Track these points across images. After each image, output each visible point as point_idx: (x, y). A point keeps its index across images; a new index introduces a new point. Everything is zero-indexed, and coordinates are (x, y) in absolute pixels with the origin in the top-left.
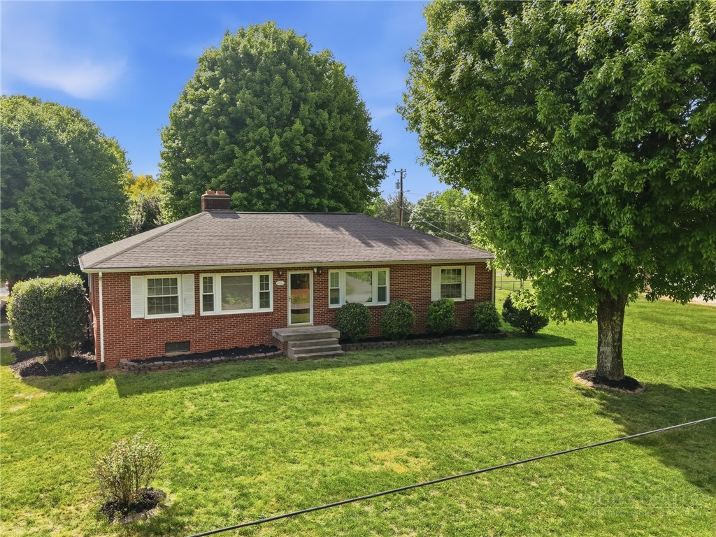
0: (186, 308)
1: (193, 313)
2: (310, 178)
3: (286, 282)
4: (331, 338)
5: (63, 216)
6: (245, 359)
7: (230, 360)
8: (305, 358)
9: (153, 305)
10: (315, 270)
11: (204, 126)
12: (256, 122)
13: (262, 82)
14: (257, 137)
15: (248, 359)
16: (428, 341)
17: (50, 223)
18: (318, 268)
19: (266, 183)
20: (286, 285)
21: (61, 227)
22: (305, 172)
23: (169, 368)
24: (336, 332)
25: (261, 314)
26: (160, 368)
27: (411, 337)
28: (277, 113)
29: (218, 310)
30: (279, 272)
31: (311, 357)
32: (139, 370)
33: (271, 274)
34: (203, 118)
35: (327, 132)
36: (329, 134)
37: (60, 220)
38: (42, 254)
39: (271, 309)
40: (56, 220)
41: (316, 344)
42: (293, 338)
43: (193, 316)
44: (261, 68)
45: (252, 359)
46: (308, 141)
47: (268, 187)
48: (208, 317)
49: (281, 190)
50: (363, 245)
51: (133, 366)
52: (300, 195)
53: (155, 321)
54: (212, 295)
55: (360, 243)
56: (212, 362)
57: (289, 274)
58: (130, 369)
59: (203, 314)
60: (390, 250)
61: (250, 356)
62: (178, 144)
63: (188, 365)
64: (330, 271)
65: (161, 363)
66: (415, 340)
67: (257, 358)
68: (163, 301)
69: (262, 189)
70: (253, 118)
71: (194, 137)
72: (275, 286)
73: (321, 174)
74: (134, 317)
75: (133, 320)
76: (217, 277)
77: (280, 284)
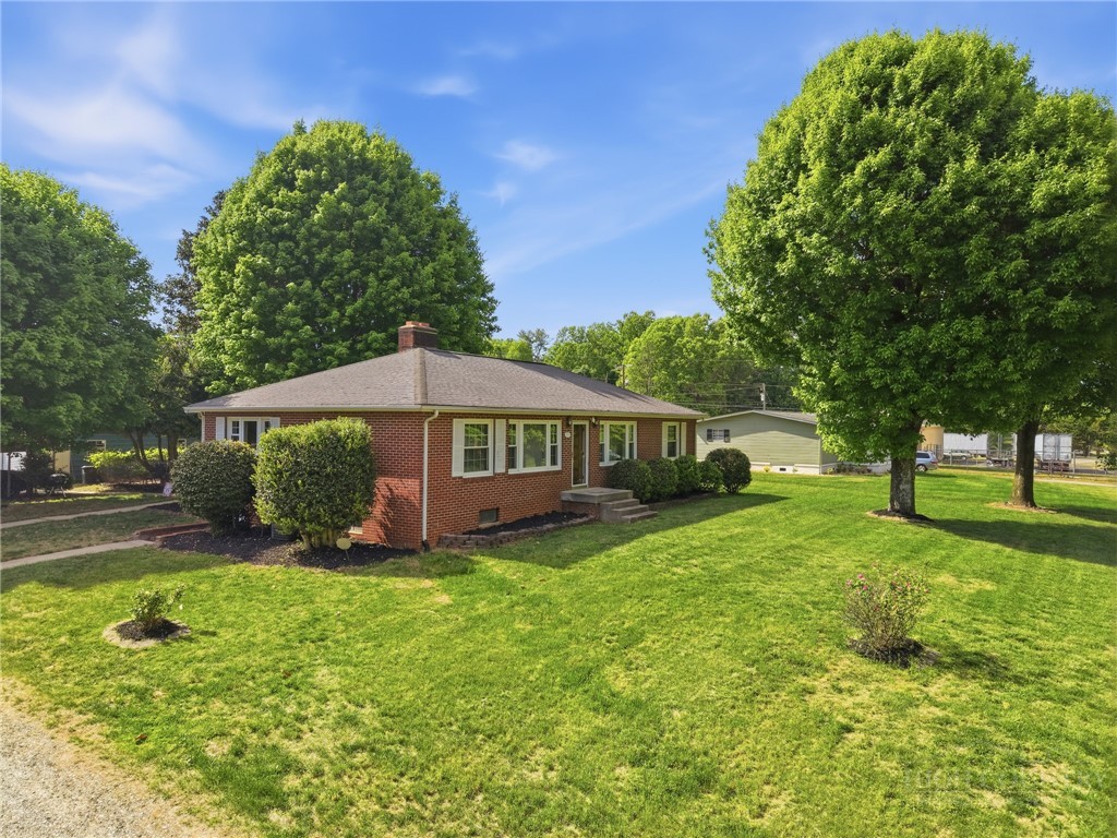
0: (498, 463)
1: (504, 470)
3: (571, 433)
4: (627, 498)
8: (635, 520)
9: (469, 460)
10: (591, 420)
12: (393, 244)
14: (398, 264)
18: (593, 418)
20: (571, 437)
24: (630, 492)
25: (550, 473)
29: (520, 469)
30: (566, 421)
31: (640, 518)
33: (559, 423)
34: (309, 229)
39: (557, 467)
41: (627, 505)
43: (503, 474)
48: (514, 476)
53: (471, 480)
54: (515, 449)
57: (574, 423)
58: (477, 544)
59: (510, 472)
62: (264, 261)
64: (600, 422)
68: (475, 454)
70: (388, 240)
71: (291, 253)
72: (563, 438)
74: (454, 474)
75: (455, 478)
76: (520, 424)
77: (568, 435)
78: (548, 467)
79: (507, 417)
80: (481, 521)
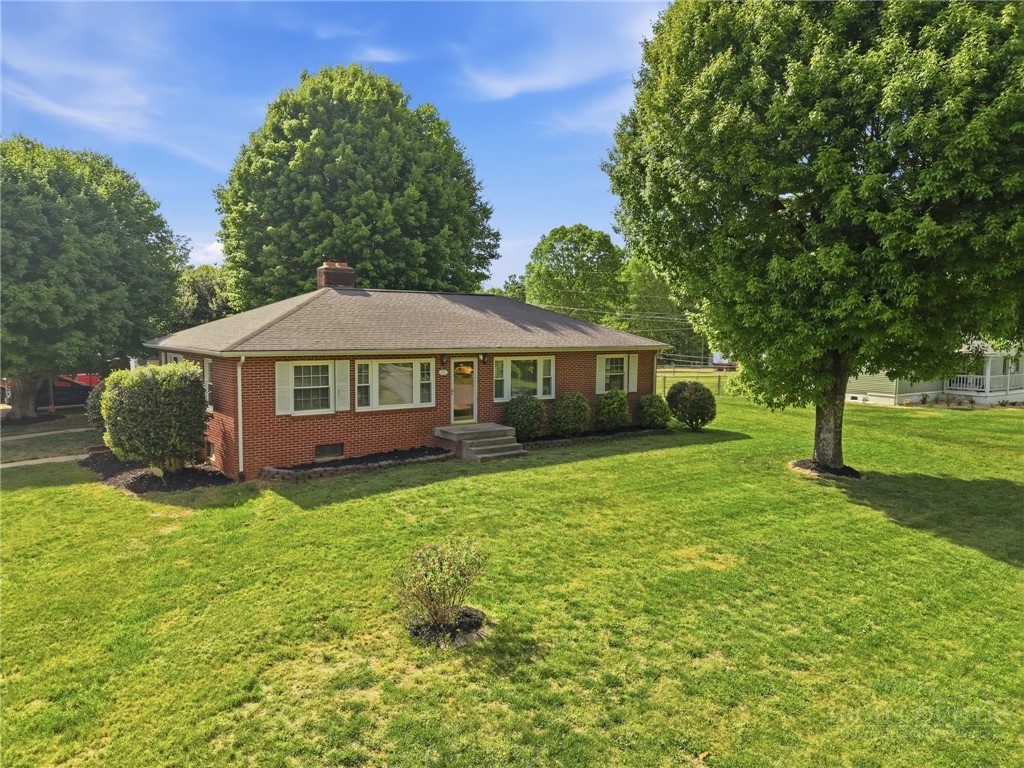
0: (340, 402)
1: (348, 408)
2: (425, 254)
3: (449, 370)
4: (506, 435)
5: (108, 294)
6: (415, 463)
7: (399, 464)
8: (489, 459)
9: (301, 398)
10: (481, 357)
11: (288, 185)
12: (360, 183)
13: (364, 136)
14: (362, 202)
15: (419, 462)
16: (602, 438)
17: (91, 302)
18: (484, 355)
19: (374, 258)
20: (449, 374)
21: (103, 308)
22: (420, 247)
23: (332, 474)
24: (511, 430)
25: (422, 410)
26: (321, 476)
27: (585, 434)
28: (384, 174)
29: (375, 405)
30: (442, 359)
31: (495, 458)
32: (297, 479)
33: (432, 362)
34: (288, 176)
35: (442, 201)
36: (444, 203)
37: (103, 300)
38: (80, 342)
39: (432, 404)
40: (97, 299)
41: (494, 443)
42: (467, 437)
43: (347, 412)
44: (362, 118)
45: (424, 462)
46: (421, 210)
47: (376, 263)
48: (365, 414)
49: (392, 266)
50: (521, 330)
51: (289, 474)
52: (413, 274)
53: (304, 418)
54: (367, 387)
55: (516, 328)
56: (380, 466)
57: (453, 361)
58: (283, 478)
59: (359, 409)
60: (552, 336)
61: (421, 459)
62: (252, 208)
63: (353, 471)
64: (496, 359)
65: (320, 469)
66: (589, 438)
67: (430, 461)
68: (312, 393)
69: (369, 266)
70: (354, 180)
71: (275, 199)
72: (437, 375)
73: (436, 249)
74: (279, 412)
75: (278, 417)
76: (374, 365)
77: (443, 372)
78: (417, 404)
79: (352, 358)
80: (317, 455)
